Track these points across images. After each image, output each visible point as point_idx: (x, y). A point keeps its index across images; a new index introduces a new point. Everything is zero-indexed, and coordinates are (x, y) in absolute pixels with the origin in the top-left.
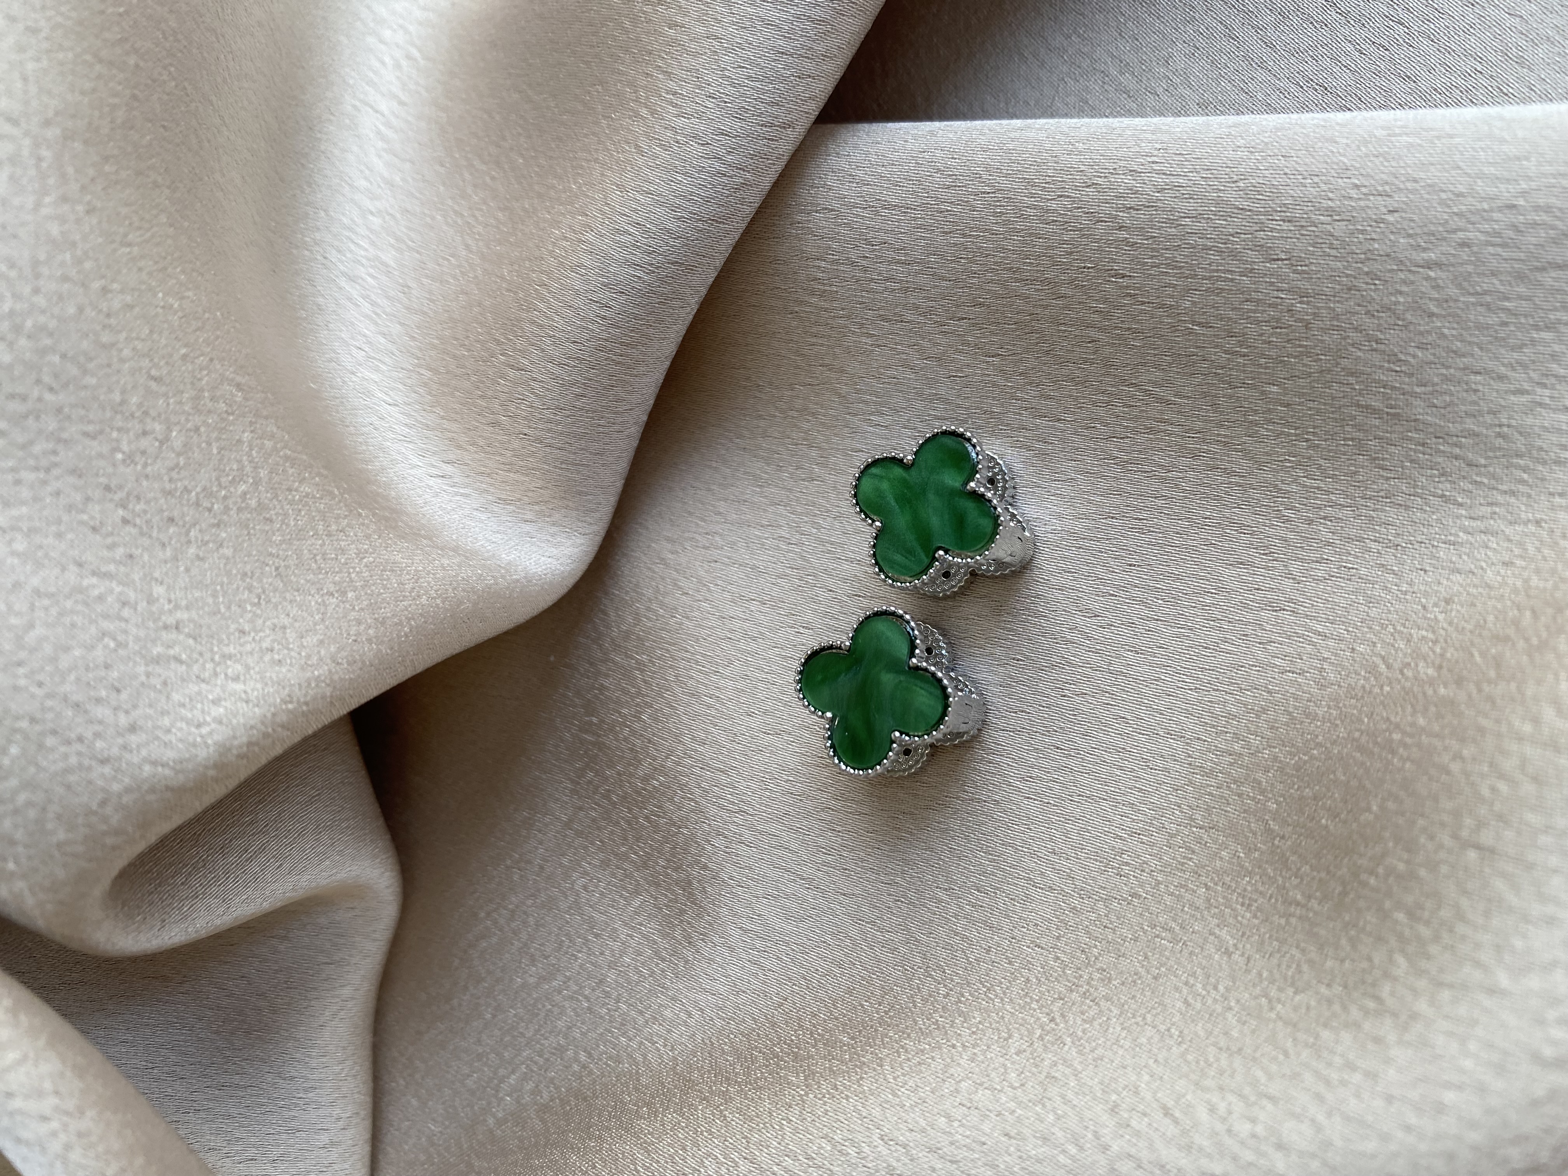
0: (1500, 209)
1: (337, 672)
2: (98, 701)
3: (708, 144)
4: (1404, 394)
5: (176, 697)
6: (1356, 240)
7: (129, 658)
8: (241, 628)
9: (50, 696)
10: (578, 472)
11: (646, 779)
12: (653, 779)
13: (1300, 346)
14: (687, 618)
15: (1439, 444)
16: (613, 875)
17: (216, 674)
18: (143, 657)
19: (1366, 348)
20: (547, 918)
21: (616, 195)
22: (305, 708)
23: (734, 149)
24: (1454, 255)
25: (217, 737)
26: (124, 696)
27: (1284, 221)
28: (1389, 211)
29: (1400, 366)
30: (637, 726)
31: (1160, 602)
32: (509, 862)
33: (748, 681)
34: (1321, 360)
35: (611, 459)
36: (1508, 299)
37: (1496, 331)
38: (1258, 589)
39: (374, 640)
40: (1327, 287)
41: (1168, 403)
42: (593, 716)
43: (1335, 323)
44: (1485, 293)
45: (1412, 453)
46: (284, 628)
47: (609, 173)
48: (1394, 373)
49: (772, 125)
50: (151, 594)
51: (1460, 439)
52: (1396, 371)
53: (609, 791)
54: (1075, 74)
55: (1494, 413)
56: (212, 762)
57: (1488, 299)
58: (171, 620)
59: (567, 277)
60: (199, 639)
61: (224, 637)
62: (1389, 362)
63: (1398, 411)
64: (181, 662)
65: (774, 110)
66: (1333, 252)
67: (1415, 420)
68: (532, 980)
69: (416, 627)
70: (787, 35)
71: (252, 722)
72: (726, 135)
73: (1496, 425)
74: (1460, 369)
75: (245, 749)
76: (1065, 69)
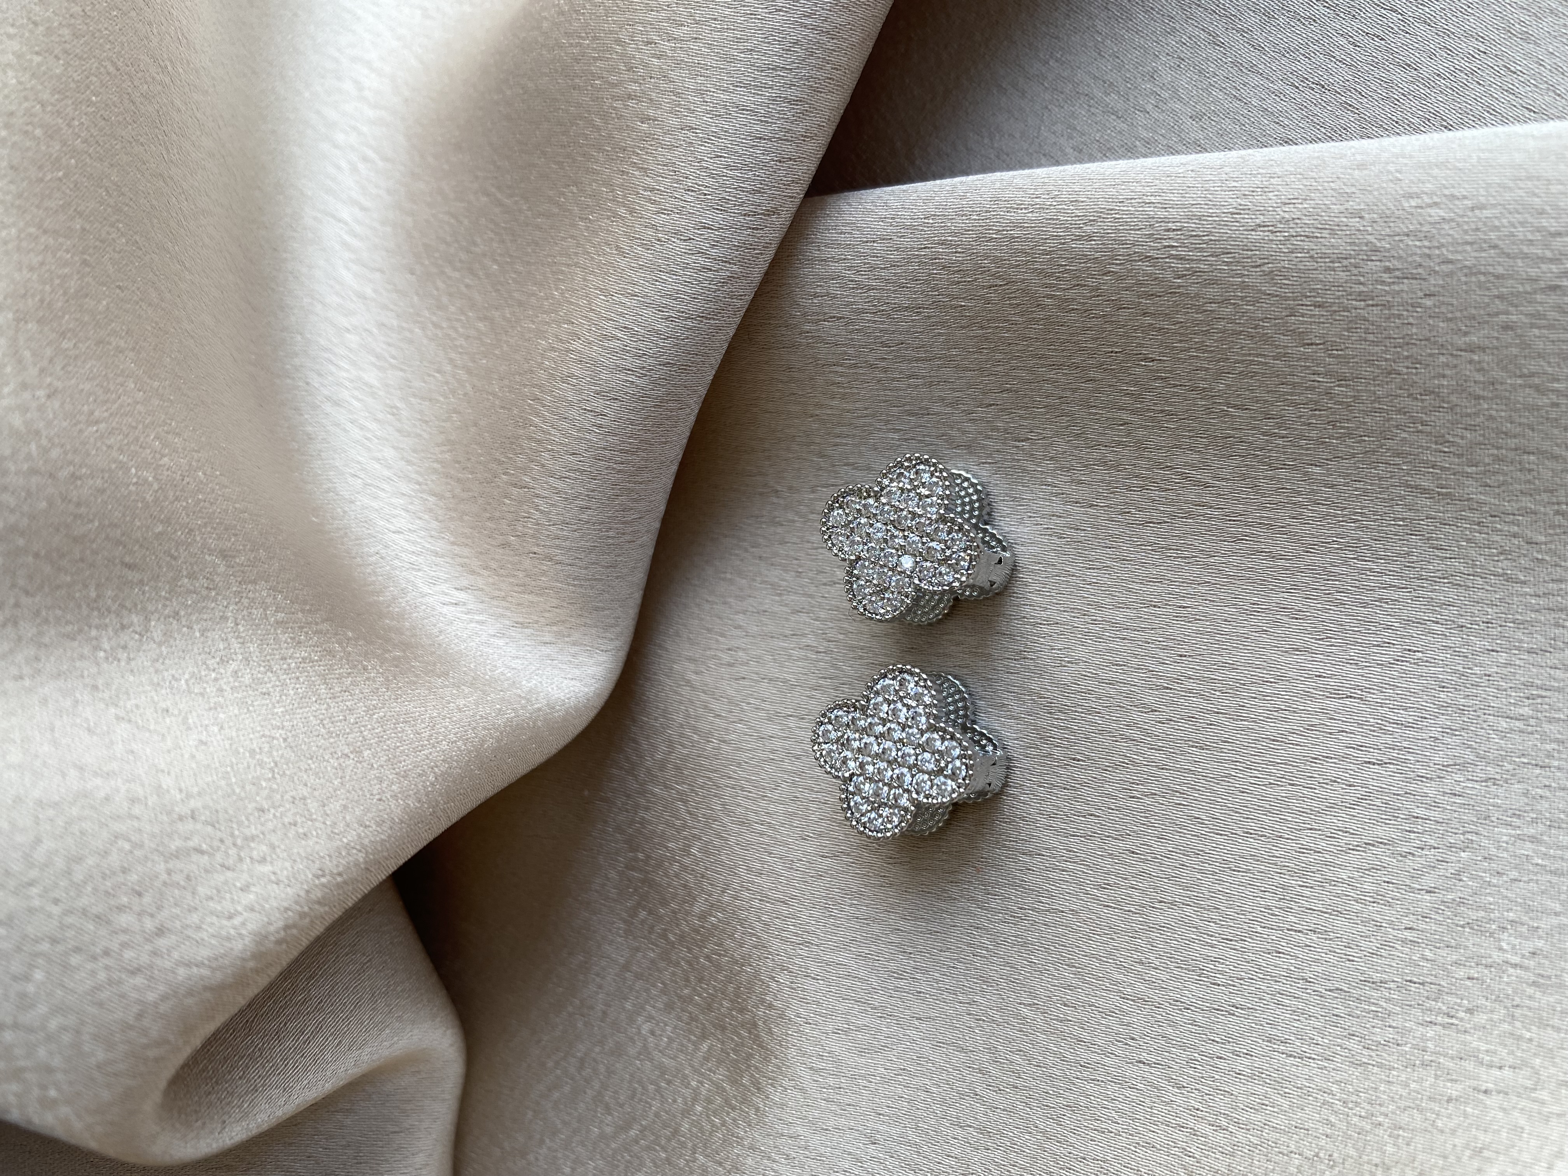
0: (1543, 290)
1: (367, 836)
2: (120, 909)
3: (690, 239)
4: (1454, 474)
5: (202, 890)
6: (1392, 324)
7: (146, 857)
8: (259, 807)
9: (68, 912)
10: (592, 588)
11: (703, 917)
12: (710, 915)
13: (1342, 428)
14: (724, 742)
15: (1495, 522)
16: (679, 1019)
17: (241, 860)
18: (162, 854)
19: (1412, 430)
20: (618, 1065)
21: (600, 301)
22: (339, 879)
23: (717, 242)
24: (1497, 339)
25: (251, 926)
26: (147, 899)
27: (1315, 306)
28: (1425, 295)
29: (1448, 447)
30: (687, 861)
31: (1218, 693)
32: (570, 1009)
33: (799, 803)
34: (1365, 441)
35: (625, 571)
36: (1558, 380)
37: (1547, 412)
38: (1320, 676)
39: (400, 795)
40: (1366, 371)
41: (1206, 486)
42: (638, 851)
43: (1377, 405)
44: (1532, 375)
45: (1468, 533)
46: (304, 798)
47: (592, 277)
48: (1442, 454)
49: (755, 214)
50: (160, 786)
51: (1517, 517)
52: (1445, 452)
53: (665, 930)
54: (1058, 100)
55: (1551, 491)
56: (249, 953)
57: (1537, 381)
58: (185, 810)
59: (559, 389)
60: (217, 826)
61: (243, 818)
62: (1436, 443)
63: (1449, 490)
64: (202, 852)
65: (757, 199)
66: (1371, 337)
67: (1469, 500)
68: (608, 1130)
69: (442, 775)
70: (763, 119)
71: (285, 904)
72: (709, 228)
73: (1553, 504)
74: (1511, 450)
75: (282, 933)
76: (1047, 96)
